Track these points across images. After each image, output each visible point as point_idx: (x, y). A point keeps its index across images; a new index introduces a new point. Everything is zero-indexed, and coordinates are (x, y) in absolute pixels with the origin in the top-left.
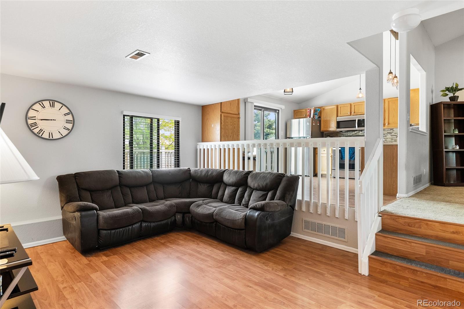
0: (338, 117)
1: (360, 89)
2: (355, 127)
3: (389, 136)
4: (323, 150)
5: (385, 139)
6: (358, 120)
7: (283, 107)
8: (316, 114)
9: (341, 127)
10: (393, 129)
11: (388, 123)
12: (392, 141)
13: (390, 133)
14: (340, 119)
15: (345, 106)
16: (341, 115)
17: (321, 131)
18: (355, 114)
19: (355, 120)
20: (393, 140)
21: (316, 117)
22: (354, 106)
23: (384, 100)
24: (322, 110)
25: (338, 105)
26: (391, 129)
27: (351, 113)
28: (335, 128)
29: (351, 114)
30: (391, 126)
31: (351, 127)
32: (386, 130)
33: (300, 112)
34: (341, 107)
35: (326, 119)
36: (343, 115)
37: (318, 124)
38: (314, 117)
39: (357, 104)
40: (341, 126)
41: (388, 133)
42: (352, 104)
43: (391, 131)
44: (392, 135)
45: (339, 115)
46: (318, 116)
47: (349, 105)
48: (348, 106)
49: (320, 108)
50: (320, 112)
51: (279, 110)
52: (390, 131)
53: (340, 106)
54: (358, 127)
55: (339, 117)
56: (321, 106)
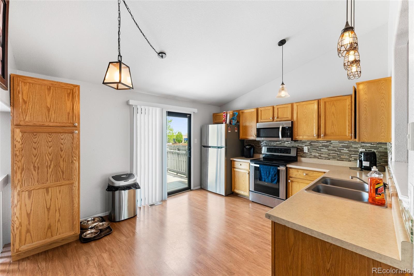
0: (258, 123)
1: (283, 84)
2: (279, 137)
3: (325, 150)
4: (240, 165)
5: (319, 154)
6: (283, 128)
7: (196, 110)
8: (233, 119)
9: (261, 136)
10: (330, 141)
11: (324, 134)
12: (329, 157)
13: (326, 146)
14: (259, 125)
15: (267, 109)
16: (262, 121)
17: (240, 139)
18: (279, 120)
19: (279, 128)
20: (331, 157)
21: (234, 122)
22: (278, 109)
23: (318, 101)
24: (241, 113)
25: (258, 108)
26: (327, 141)
27: (273, 118)
28: (255, 136)
29: (273, 120)
30: (328, 138)
31: (273, 136)
32: (320, 142)
33: (219, 115)
34: (261, 111)
35: (245, 125)
36: (264, 121)
37: (236, 131)
38: (232, 123)
39: (281, 106)
40: (262, 134)
41: (323, 146)
42: (275, 106)
43: (328, 144)
44: (328, 149)
45: (259, 120)
46: (236, 122)
47: (272, 108)
48: (269, 109)
49: (238, 111)
50: (239, 116)
51: (190, 115)
52: (326, 144)
53: (261, 108)
54: (282, 137)
55: (260, 122)
56: (239, 109)
